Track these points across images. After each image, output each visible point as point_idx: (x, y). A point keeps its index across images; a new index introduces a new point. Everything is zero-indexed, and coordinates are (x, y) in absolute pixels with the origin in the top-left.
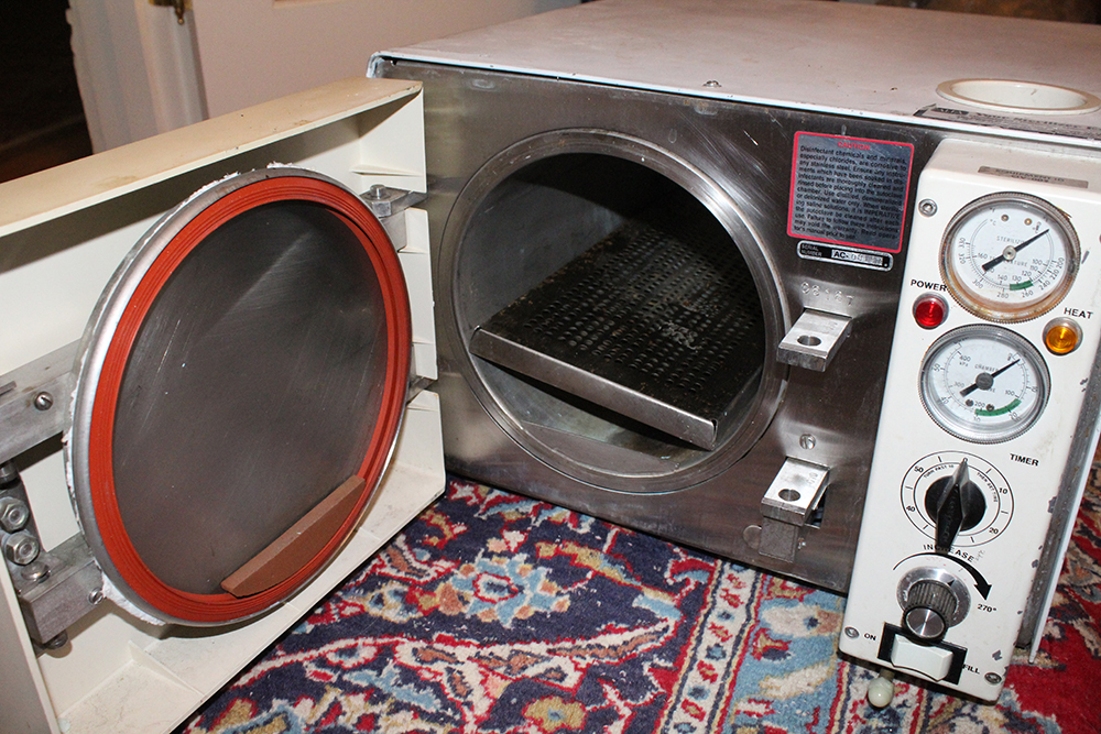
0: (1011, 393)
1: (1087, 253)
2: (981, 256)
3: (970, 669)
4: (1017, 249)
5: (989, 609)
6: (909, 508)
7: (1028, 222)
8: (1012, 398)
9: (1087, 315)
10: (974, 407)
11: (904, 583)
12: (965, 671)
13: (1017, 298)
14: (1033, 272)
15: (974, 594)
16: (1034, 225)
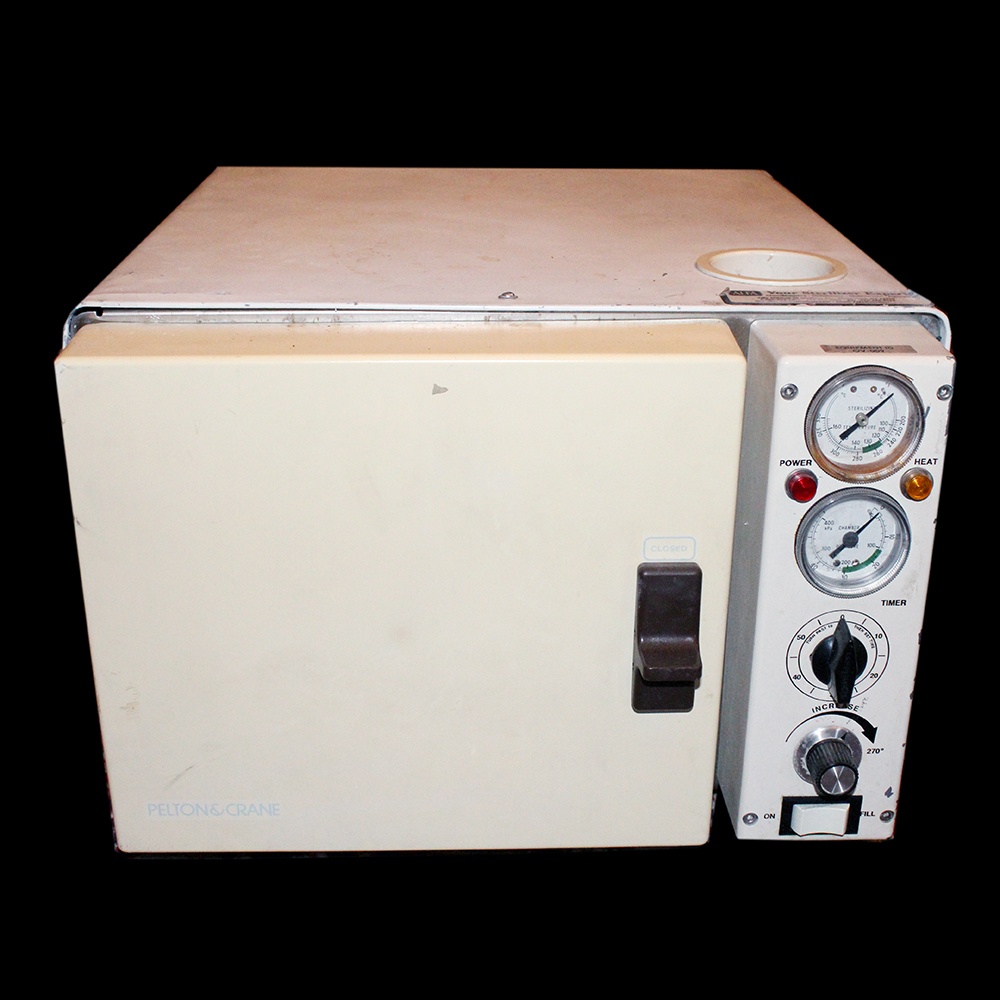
0: (873, 545)
1: (929, 408)
2: (835, 426)
3: (867, 814)
4: (869, 415)
5: (877, 751)
6: (796, 677)
7: (873, 389)
8: (874, 550)
9: (933, 462)
10: (842, 566)
11: (801, 750)
12: (862, 818)
13: (870, 458)
14: (881, 433)
15: (864, 741)
16: (879, 391)
